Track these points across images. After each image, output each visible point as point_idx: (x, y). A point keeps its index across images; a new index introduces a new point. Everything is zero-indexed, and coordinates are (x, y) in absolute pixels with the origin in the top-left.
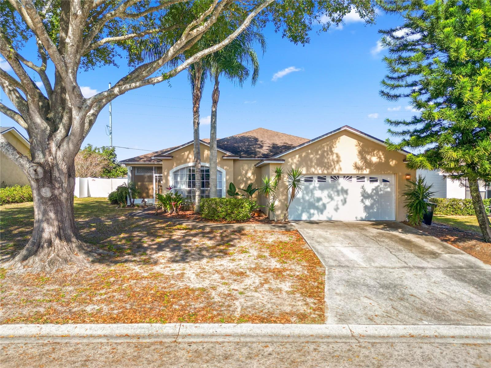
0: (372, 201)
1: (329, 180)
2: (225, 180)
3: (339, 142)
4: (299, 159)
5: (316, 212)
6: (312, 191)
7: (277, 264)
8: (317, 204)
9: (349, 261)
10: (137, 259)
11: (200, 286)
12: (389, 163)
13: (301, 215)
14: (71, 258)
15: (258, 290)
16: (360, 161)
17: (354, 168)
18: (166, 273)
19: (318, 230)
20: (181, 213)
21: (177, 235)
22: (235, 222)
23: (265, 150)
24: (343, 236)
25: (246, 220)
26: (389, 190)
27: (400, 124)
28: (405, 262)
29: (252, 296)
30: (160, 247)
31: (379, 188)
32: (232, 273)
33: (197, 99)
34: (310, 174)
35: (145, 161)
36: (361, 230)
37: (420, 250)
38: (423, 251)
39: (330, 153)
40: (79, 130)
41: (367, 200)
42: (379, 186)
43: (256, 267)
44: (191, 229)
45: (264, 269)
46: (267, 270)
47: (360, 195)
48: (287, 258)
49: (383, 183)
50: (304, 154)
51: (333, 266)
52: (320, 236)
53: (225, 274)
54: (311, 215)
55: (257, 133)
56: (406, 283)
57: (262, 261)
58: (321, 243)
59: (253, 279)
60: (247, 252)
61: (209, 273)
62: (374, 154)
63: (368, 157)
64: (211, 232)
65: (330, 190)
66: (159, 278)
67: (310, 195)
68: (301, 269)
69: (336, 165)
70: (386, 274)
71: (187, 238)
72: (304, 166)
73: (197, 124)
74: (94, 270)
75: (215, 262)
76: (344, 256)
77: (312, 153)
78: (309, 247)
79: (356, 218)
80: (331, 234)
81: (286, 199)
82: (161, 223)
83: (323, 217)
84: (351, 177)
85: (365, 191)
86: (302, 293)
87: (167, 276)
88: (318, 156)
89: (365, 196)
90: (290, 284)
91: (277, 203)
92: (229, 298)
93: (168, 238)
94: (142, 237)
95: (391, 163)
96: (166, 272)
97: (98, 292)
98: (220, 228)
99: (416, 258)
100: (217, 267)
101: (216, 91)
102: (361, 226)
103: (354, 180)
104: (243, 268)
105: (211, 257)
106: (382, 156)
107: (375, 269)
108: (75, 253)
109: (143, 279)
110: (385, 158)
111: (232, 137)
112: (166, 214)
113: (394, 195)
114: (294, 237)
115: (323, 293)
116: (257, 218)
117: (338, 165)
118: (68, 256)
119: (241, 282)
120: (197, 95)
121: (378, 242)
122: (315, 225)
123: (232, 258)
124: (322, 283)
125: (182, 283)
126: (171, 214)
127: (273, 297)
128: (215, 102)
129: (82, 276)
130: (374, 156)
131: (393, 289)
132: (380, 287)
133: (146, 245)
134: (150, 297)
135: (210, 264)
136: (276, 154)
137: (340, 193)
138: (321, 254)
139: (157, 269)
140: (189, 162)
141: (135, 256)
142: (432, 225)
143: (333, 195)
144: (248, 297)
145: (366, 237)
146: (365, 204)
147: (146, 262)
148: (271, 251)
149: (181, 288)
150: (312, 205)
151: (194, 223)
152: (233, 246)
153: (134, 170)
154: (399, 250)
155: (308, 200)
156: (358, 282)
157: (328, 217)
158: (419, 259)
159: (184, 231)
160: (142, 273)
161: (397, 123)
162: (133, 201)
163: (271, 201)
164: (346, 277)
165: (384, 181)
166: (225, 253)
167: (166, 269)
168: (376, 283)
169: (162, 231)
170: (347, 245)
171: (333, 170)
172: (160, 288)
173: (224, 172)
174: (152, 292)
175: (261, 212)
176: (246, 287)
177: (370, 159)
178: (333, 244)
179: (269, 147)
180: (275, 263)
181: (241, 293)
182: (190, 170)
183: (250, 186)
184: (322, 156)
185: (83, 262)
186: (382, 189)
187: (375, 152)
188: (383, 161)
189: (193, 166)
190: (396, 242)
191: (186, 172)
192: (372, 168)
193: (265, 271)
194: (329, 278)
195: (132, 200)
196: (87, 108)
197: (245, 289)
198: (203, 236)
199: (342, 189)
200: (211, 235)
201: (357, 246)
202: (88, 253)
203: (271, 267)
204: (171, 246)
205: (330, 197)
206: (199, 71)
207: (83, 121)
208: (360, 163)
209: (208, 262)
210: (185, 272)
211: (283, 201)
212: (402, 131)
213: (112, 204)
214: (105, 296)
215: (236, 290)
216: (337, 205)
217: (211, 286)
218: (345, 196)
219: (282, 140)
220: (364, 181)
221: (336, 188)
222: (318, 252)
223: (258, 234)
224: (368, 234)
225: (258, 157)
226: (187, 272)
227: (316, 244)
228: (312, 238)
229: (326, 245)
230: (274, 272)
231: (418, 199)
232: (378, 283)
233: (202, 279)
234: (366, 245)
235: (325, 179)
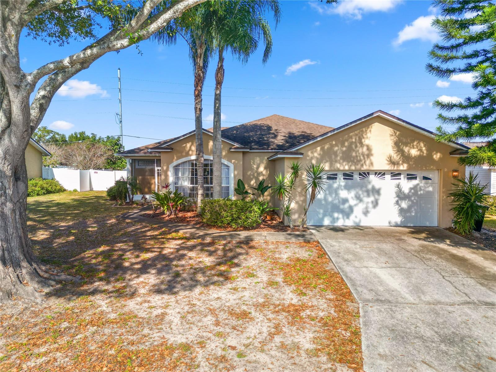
0: (410, 203)
1: (356, 177)
2: (232, 175)
3: (370, 131)
4: (322, 153)
5: (340, 216)
6: (336, 191)
7: (293, 297)
8: (342, 207)
9: (390, 291)
10: (110, 287)
11: (184, 341)
12: (432, 156)
13: (322, 219)
14: (17, 290)
15: (266, 348)
16: (396, 155)
17: (387, 162)
18: (142, 314)
19: (344, 241)
20: (180, 215)
21: (170, 247)
22: (242, 229)
23: (280, 140)
24: (376, 250)
25: (255, 226)
26: (431, 189)
27: (455, 108)
28: (466, 295)
29: (255, 362)
30: (145, 268)
31: (418, 187)
32: (231, 314)
33: (199, 81)
34: (335, 170)
35: (145, 153)
36: (398, 242)
37: (481, 273)
38: (486, 275)
39: (358, 144)
40: (21, 117)
41: (403, 202)
42: (418, 184)
43: (264, 302)
44: (188, 239)
45: (276, 306)
46: (280, 307)
47: (395, 195)
48: (307, 286)
49: (424, 181)
50: (326, 147)
51: (368, 301)
52: (348, 251)
53: (222, 316)
54: (335, 220)
55: (271, 120)
56: (476, 333)
57: (273, 291)
58: (349, 261)
59: (259, 324)
60: (253, 276)
61: (200, 312)
62: (413, 146)
63: (406, 149)
64: (212, 244)
65: (357, 190)
66: (129, 323)
67: (334, 196)
68: (325, 305)
69: (366, 159)
70: (443, 315)
71: (181, 252)
72: (327, 161)
73: (199, 111)
74: (46, 308)
75: (210, 292)
76: (381, 283)
77: (336, 145)
78: (334, 267)
79: (390, 223)
80: (361, 247)
81: (305, 201)
82: (154, 229)
83: (349, 223)
84: (384, 174)
85: (400, 190)
86: (329, 354)
87: (141, 320)
88: (344, 149)
89: (401, 196)
90: (312, 335)
91: (293, 205)
92: (221, 366)
93: (157, 253)
94: (125, 251)
95: (435, 156)
96: (142, 311)
97: (36, 351)
98: (224, 237)
99: (479, 286)
100: (211, 303)
101: (220, 70)
102: (398, 234)
103: (388, 177)
104: (247, 305)
105: (206, 285)
106: (424, 148)
107: (427, 307)
108: (25, 282)
109: (107, 325)
110: (427, 150)
111: (243, 125)
112: (164, 216)
113: (436, 196)
114: (314, 250)
115: (360, 354)
116: (269, 222)
117: (369, 160)
118: (13, 287)
119: (242, 332)
120: (199, 75)
121: (424, 260)
122: (340, 234)
123: (234, 285)
124: (356, 334)
125: (159, 334)
126: (169, 216)
127: (287, 362)
128: (219, 83)
129: (25, 318)
130: (414, 148)
131: (460, 345)
132: (442, 342)
133: (127, 264)
134: (105, 362)
135: (203, 297)
136: (293, 145)
137: (371, 194)
138: (351, 280)
139: (131, 305)
140: (191, 155)
141: (108, 282)
142: (483, 231)
143: (362, 196)
144: (250, 362)
145: (407, 253)
146: (400, 206)
147: (120, 293)
148: (286, 274)
149: (156, 343)
150: (336, 208)
151: (193, 230)
152: (237, 265)
153: (135, 163)
154: (454, 273)
155: (332, 202)
156: (408, 331)
157: (355, 222)
158: (483, 288)
159: (180, 242)
160: (109, 313)
161: (450, 106)
162: (133, 198)
163: (286, 203)
164: (390, 322)
165: (425, 178)
166: (226, 277)
167: (144, 305)
168: (433, 333)
169: (152, 242)
170: (384, 265)
171: (362, 165)
172: (125, 344)
173: (232, 167)
174: (112, 352)
175: (274, 213)
176: (249, 341)
177: (409, 151)
178: (365, 264)
179: (285, 136)
180: (291, 295)
181: (241, 355)
182: (193, 164)
183: (261, 183)
184: (350, 149)
185: (33, 295)
186: (423, 188)
187: (415, 143)
188: (425, 155)
189: (195, 160)
190: (447, 260)
191: (188, 167)
192: (411, 163)
193: (277, 309)
194: (365, 324)
195: (131, 196)
196: (28, 87)
197: (247, 346)
198: (202, 250)
199: (373, 188)
200: (212, 249)
201: (397, 266)
202: (44, 282)
203: (285, 302)
204: (159, 266)
205: (359, 198)
206: (201, 47)
207: (25, 106)
208: (396, 157)
209: (201, 294)
210: (167, 311)
211: (300, 202)
212: (457, 117)
213: (111, 200)
214: (44, 358)
215: (234, 348)
216: (367, 208)
217: (199, 340)
218: (377, 196)
219: (300, 128)
220: (400, 179)
221: (366, 187)
222: (347, 277)
223: (270, 247)
224: (409, 248)
225: (272, 149)
226: (170, 312)
227: (344, 263)
228: (338, 254)
229: (356, 265)
230: (289, 311)
231: (469, 202)
232: (436, 332)
233: (188, 326)
234: (409, 265)
235: (352, 176)
